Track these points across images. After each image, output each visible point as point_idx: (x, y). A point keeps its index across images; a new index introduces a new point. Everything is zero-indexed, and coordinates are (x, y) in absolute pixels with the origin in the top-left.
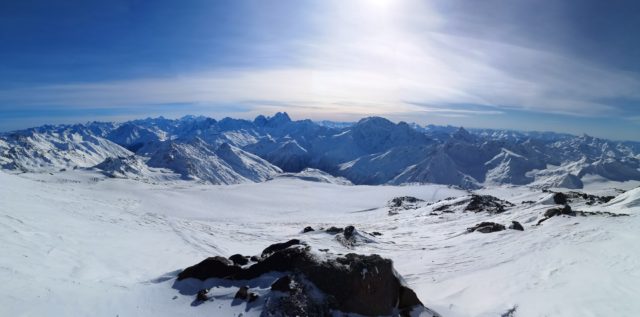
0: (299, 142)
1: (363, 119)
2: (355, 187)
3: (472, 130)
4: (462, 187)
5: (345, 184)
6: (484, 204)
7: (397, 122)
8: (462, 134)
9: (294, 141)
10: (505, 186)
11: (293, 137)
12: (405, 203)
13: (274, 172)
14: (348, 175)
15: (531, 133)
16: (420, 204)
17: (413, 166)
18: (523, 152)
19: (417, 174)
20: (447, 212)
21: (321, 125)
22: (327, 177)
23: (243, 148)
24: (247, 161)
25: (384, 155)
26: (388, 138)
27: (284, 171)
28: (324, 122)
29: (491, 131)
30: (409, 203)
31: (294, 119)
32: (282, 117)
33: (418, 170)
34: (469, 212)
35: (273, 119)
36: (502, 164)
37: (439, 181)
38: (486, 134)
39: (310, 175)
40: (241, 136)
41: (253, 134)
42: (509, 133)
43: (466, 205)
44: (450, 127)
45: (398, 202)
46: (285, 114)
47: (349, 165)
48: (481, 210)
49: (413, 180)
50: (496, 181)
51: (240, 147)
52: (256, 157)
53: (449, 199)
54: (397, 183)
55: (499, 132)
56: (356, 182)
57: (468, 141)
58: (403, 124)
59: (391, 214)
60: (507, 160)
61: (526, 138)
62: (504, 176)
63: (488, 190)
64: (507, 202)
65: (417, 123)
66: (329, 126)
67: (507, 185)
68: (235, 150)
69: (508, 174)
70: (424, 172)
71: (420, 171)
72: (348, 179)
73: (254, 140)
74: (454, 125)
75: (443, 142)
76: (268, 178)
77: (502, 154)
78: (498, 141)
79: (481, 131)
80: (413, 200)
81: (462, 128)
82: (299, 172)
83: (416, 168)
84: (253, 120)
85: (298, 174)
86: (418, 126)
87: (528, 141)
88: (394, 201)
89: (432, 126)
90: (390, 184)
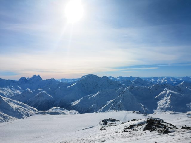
0: (48, 92)
1: (83, 76)
2: (81, 115)
3: (144, 78)
4: (141, 112)
5: (75, 114)
6: (155, 126)
7: (101, 77)
8: (139, 81)
9: (45, 92)
10: (168, 113)
11: (44, 89)
12: (109, 122)
13: (32, 112)
14: (76, 108)
15: (184, 78)
16: (117, 123)
17: (112, 100)
18: (179, 90)
19: (114, 105)
20: (134, 130)
21: (60, 81)
22: (64, 111)
23: (11, 98)
24: (14, 106)
25: (95, 95)
26: (97, 85)
27: (39, 110)
28: (62, 79)
29: (156, 78)
30: (111, 122)
31: (44, 79)
32: (37, 78)
33: (115, 102)
34: (146, 131)
35: (31, 79)
36: (165, 98)
37: (127, 109)
38: (153, 80)
39: (54, 111)
40: (9, 90)
41: (18, 89)
42: (168, 79)
43: (144, 126)
44: (131, 78)
45: (105, 122)
46: (39, 76)
47: (77, 102)
48: (154, 130)
49: (112, 109)
50: (162, 109)
51: (8, 97)
52: (20, 103)
53: (134, 120)
54: (104, 111)
55: (161, 78)
56: (81, 112)
57: (142, 85)
58: (105, 77)
59: (101, 129)
60: (168, 96)
61: (181, 81)
62: (167, 106)
63: (157, 115)
64: (171, 125)
65: (112, 76)
66: (65, 82)
67: (170, 112)
68: (5, 99)
69: (170, 104)
70: (118, 104)
71: (116, 103)
72: (77, 111)
73: (19, 92)
74: (133, 76)
75: (128, 86)
76: (28, 115)
77: (164, 92)
78: (162, 84)
79: (150, 79)
80: (113, 120)
81: (138, 78)
82: (48, 110)
83: (114, 101)
84: (18, 80)
85: (47, 111)
86: (113, 77)
87: (182, 83)
88: (103, 121)
89: (121, 77)
90: (100, 111)
